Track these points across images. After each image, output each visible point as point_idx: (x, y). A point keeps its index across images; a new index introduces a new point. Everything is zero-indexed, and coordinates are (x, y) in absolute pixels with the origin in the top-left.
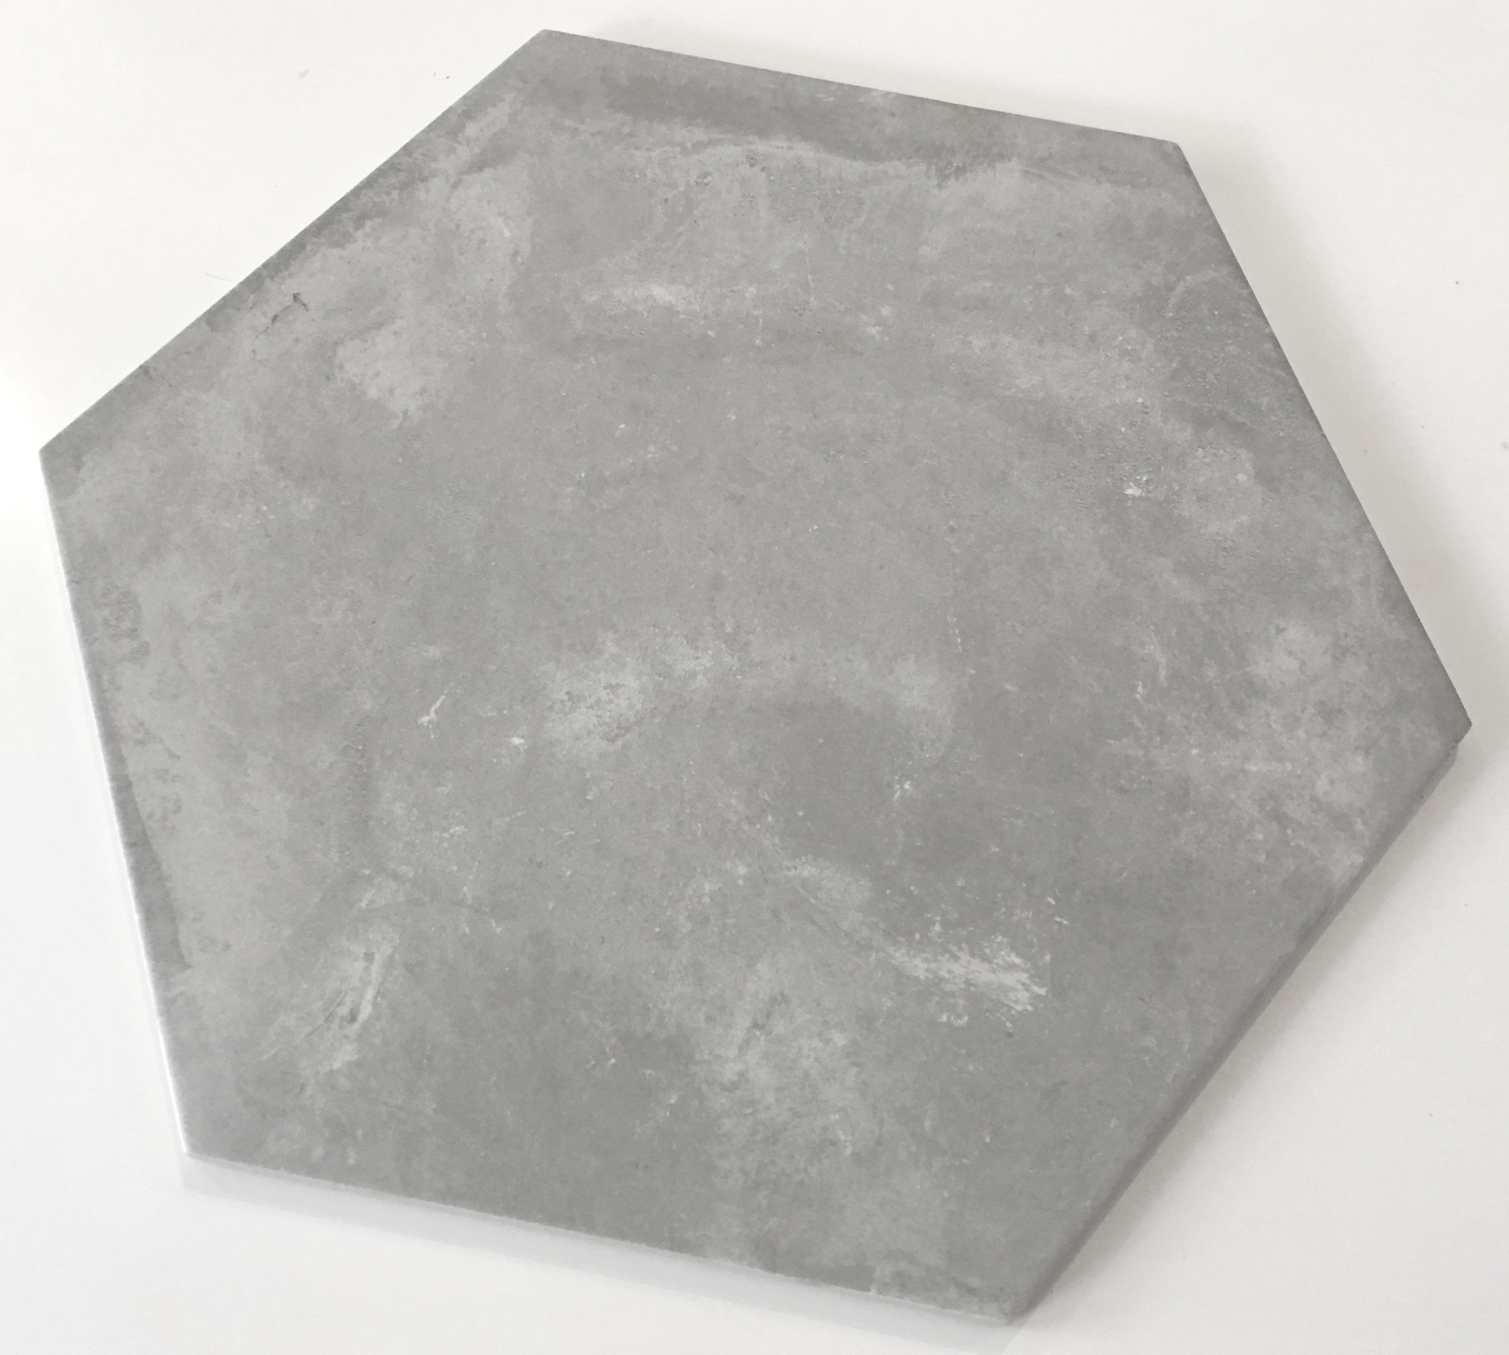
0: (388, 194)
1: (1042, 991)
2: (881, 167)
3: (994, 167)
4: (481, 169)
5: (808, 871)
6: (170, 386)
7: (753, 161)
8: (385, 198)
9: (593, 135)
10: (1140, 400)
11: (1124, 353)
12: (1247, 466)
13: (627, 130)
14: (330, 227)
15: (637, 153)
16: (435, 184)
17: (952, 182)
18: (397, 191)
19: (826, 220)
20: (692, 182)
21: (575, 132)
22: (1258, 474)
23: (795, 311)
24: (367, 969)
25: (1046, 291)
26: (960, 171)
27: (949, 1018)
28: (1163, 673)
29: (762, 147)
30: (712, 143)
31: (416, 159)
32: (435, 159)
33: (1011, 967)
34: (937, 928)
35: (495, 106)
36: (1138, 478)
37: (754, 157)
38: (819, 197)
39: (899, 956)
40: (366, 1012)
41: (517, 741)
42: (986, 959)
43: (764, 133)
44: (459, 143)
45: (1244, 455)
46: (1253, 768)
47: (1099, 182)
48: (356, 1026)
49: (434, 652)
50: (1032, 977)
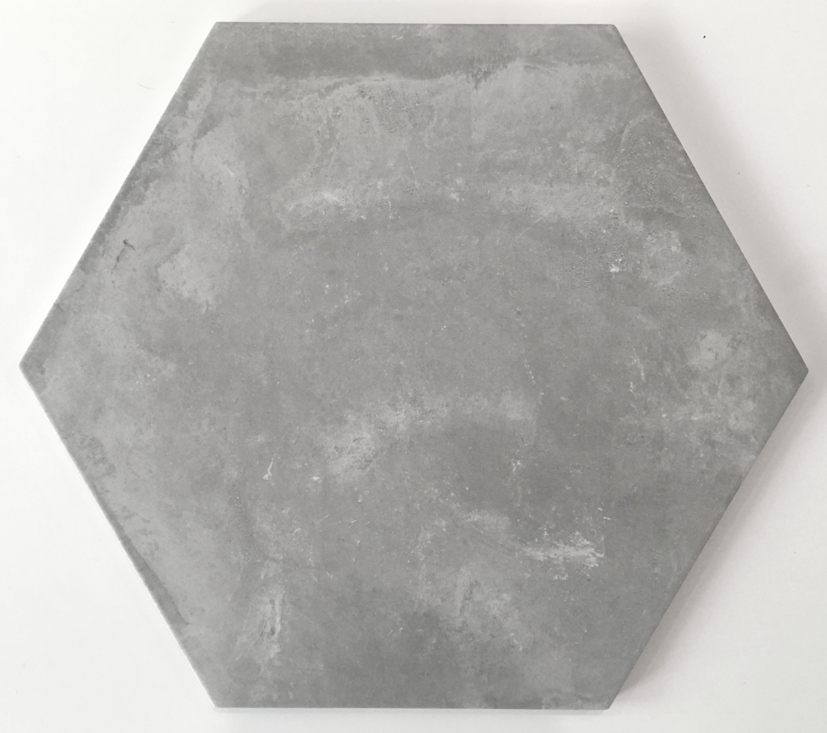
0: (156, 162)
1: (602, 556)
2: (440, 81)
3: (506, 67)
4: (205, 133)
5: (476, 517)
6: (75, 313)
7: (363, 93)
8: (157, 166)
9: (265, 95)
10: (612, 211)
11: (599, 182)
12: (677, 240)
13: (284, 87)
14: (130, 192)
15: (294, 102)
16: (181, 149)
17: (483, 83)
18: (162, 159)
19: (414, 126)
20: (331, 117)
21: (253, 95)
22: (683, 244)
23: (408, 192)
24: (273, 608)
25: (549, 148)
26: (487, 74)
27: (558, 577)
28: (643, 375)
29: (366, 82)
30: (337, 86)
31: (166, 134)
32: (177, 132)
33: (585, 547)
34: (546, 534)
35: (201, 86)
36: (616, 260)
37: (364, 91)
38: (406, 111)
39: (529, 551)
40: (278, 628)
41: (316, 478)
42: (571, 545)
43: (366, 72)
44: (188, 118)
45: (674, 234)
46: (695, 418)
47: (571, 65)
48: (276, 636)
49: (261, 439)
50: (596, 550)
